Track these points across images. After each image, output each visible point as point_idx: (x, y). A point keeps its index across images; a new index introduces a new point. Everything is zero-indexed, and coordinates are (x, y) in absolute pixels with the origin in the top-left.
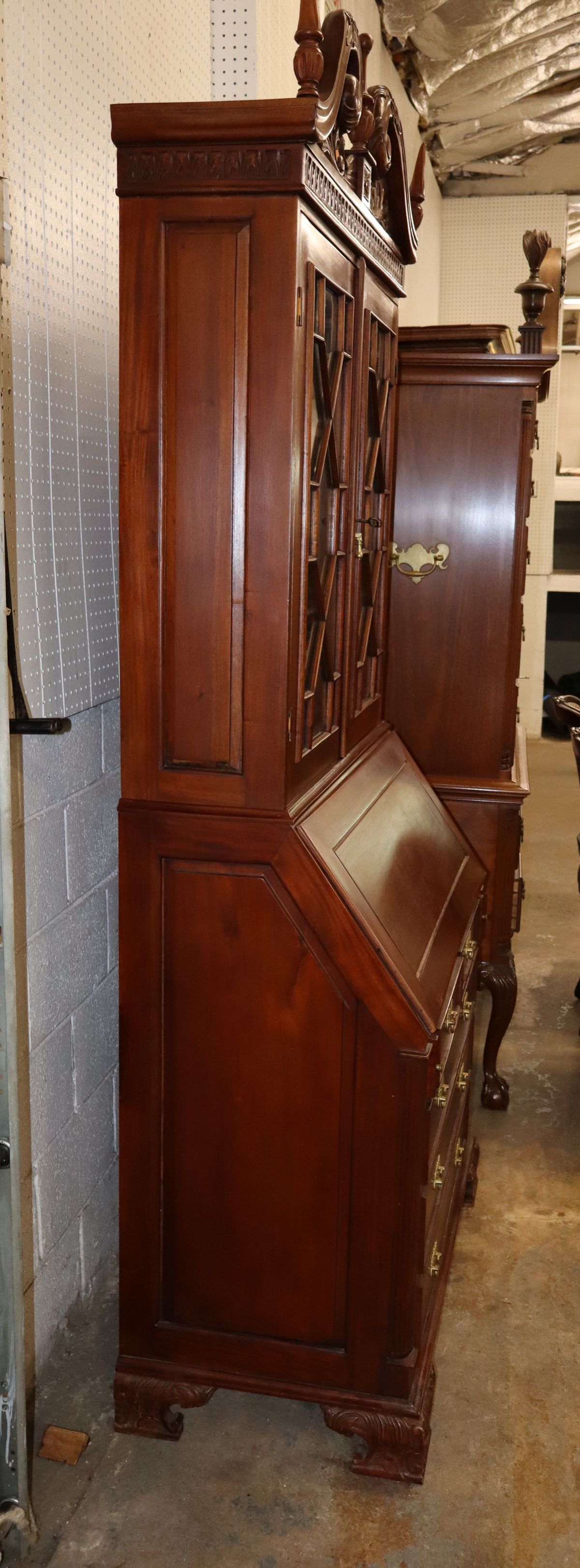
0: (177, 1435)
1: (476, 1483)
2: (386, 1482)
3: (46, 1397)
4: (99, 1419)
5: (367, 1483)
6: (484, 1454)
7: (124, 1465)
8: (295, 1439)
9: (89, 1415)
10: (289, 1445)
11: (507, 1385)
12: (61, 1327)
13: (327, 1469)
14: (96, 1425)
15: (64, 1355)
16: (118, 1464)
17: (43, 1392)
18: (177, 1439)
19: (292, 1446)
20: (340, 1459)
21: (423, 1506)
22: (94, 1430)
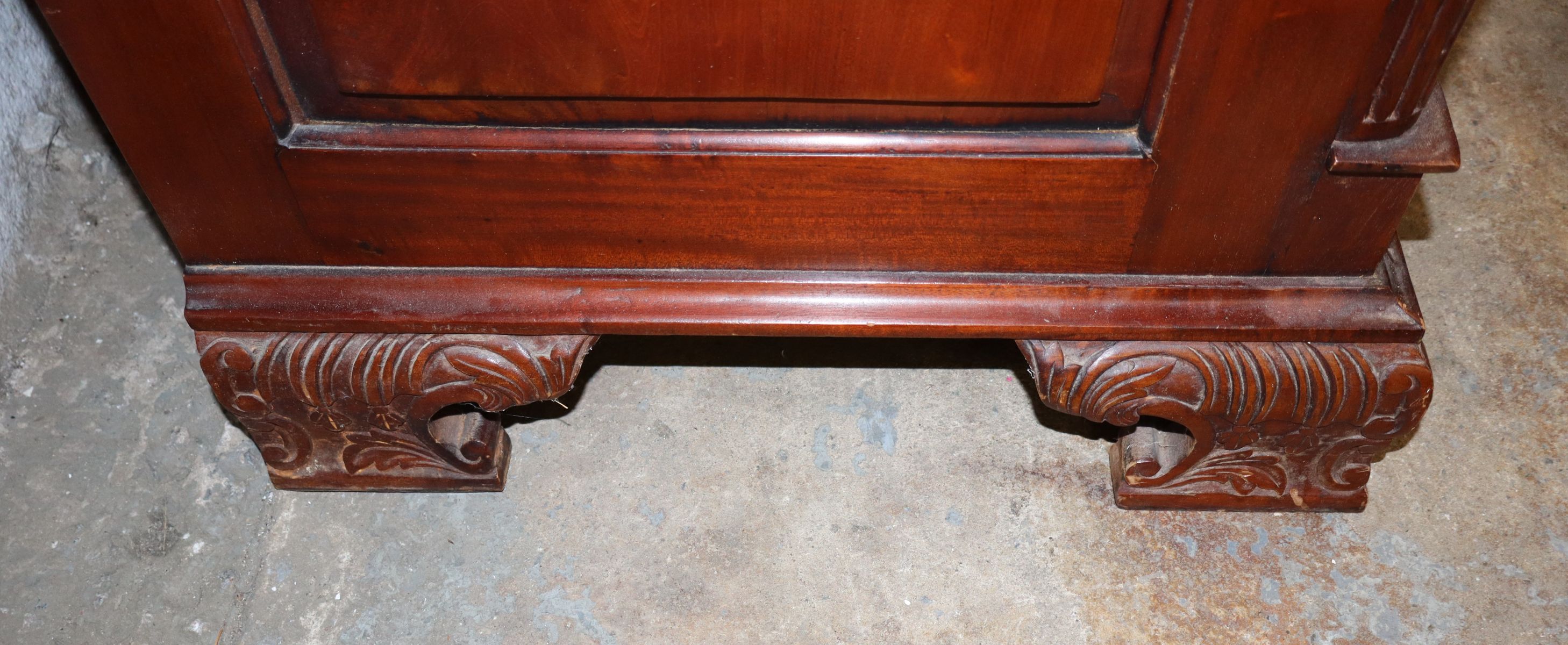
0: (494, 473)
1: (1528, 474)
2: (1237, 524)
3: (28, 393)
4: (219, 449)
5: (1179, 539)
6: (1508, 360)
7: (333, 612)
8: (890, 411)
9: (182, 438)
10: (878, 435)
11: (1472, 109)
12: (29, 145)
13: (1033, 508)
14: (211, 475)
15: (78, 228)
16: (311, 615)
17: (19, 373)
18: (497, 485)
19: (888, 439)
20: (1062, 464)
21: (1394, 594)
22: (209, 493)
